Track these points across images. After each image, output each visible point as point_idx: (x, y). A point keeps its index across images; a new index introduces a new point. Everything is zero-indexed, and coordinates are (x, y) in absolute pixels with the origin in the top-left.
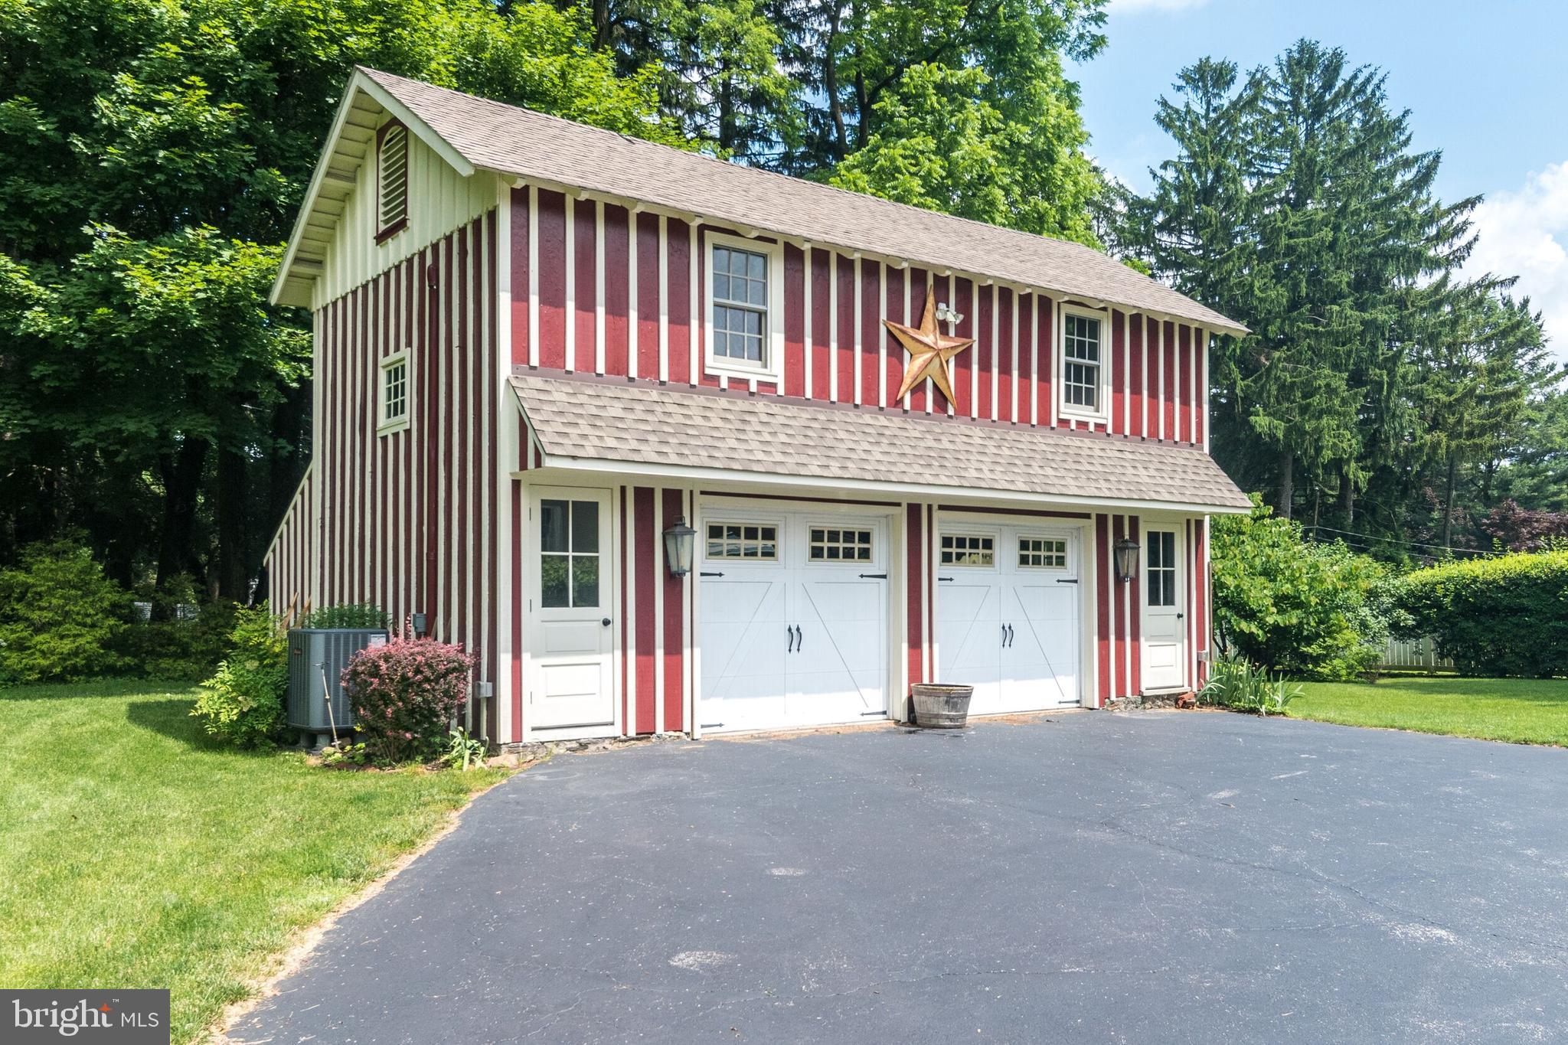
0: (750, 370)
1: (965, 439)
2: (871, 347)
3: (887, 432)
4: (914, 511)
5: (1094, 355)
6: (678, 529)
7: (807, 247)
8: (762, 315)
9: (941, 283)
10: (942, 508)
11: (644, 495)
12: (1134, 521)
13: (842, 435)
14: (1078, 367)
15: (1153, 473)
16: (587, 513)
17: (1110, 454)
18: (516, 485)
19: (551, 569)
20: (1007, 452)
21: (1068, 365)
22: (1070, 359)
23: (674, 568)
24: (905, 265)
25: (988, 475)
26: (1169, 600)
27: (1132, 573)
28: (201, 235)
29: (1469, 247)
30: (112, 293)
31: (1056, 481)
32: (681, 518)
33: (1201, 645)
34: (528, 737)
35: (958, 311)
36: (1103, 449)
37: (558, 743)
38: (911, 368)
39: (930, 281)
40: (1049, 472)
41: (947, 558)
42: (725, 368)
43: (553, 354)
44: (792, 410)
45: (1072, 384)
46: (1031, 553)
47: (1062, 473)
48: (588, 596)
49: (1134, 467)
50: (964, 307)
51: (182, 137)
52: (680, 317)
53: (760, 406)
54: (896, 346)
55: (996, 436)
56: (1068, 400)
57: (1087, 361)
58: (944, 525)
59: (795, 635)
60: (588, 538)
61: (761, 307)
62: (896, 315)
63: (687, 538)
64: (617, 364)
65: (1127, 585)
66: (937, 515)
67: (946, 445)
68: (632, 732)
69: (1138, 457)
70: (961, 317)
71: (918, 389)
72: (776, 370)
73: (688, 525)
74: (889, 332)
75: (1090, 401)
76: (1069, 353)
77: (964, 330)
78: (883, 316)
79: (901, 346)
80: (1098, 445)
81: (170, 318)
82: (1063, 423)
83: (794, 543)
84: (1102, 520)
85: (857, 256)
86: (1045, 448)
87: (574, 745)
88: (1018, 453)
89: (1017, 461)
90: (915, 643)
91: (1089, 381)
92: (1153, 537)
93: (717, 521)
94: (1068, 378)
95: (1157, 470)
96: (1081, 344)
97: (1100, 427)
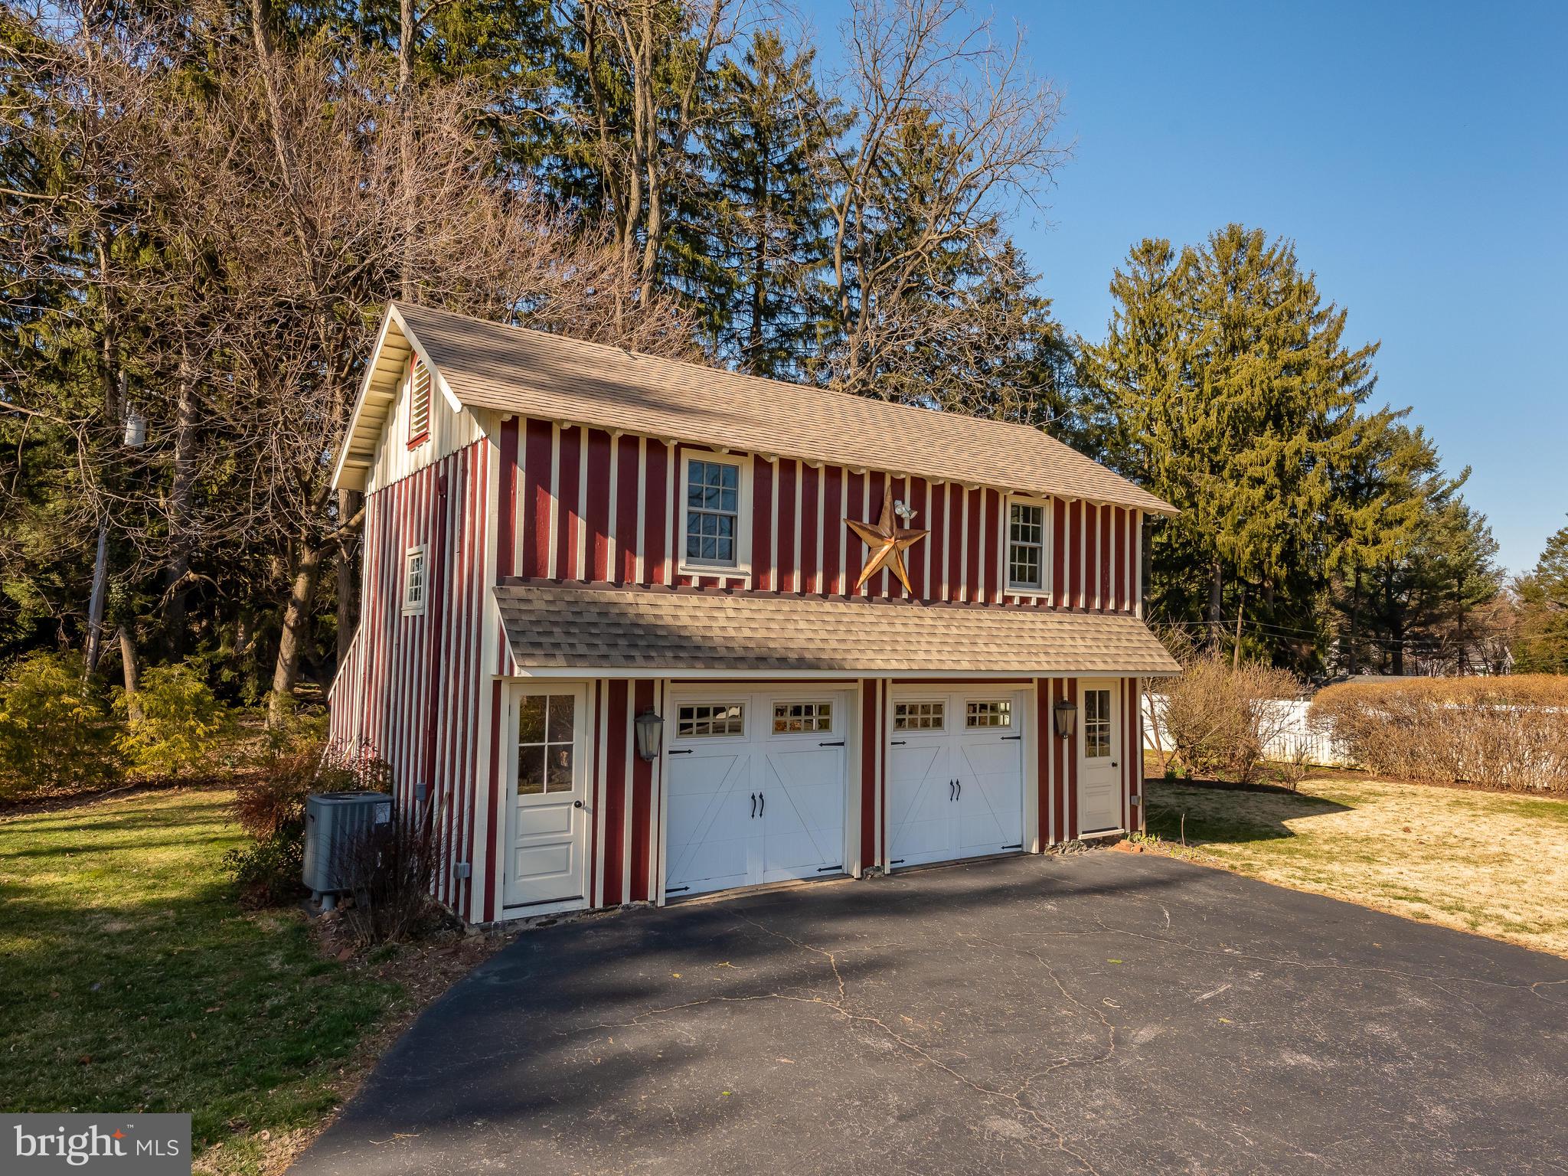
0: (720, 570)
1: (917, 621)
2: (831, 540)
3: (845, 619)
4: (870, 685)
5: (1037, 537)
6: (647, 718)
7: (774, 460)
8: (732, 519)
9: (898, 485)
10: (895, 681)
11: (618, 687)
12: (1073, 682)
13: (802, 625)
14: (1022, 549)
15: (1089, 643)
16: (563, 703)
17: (1050, 626)
18: (497, 685)
19: (527, 759)
20: (954, 631)
21: (1013, 548)
22: (1015, 543)
23: (643, 753)
24: (863, 471)
25: (935, 656)
26: (1105, 753)
27: (1070, 731)
29: (1371, 384)
31: (1000, 658)
32: (652, 708)
33: (1133, 792)
34: (499, 916)
35: (913, 507)
36: (1044, 622)
37: (528, 920)
38: (869, 561)
39: (888, 482)
40: (993, 648)
41: (900, 723)
42: (696, 569)
43: (538, 563)
44: (758, 603)
45: (1017, 564)
46: (977, 715)
47: (1005, 649)
48: (562, 782)
49: (1073, 638)
50: (918, 504)
52: (654, 524)
53: (729, 602)
54: (855, 541)
55: (946, 616)
56: (1012, 578)
57: (1030, 544)
58: (896, 696)
59: (758, 803)
60: (563, 729)
61: (731, 513)
62: (855, 513)
63: (657, 726)
64: (594, 570)
65: (1066, 742)
66: (890, 686)
67: (900, 628)
68: (599, 904)
69: (1076, 627)
70: (914, 514)
71: (875, 580)
72: (744, 568)
73: (657, 713)
74: (849, 528)
75: (1033, 579)
76: (1014, 537)
77: (918, 524)
78: (844, 514)
79: (860, 539)
80: (1040, 617)
82: (1007, 599)
83: (759, 720)
84: (1043, 683)
85: (819, 465)
86: (990, 624)
87: (544, 920)
88: (964, 631)
89: (964, 641)
91: (1033, 560)
92: (1090, 696)
93: (687, 704)
94: (1013, 559)
95: (1094, 639)
96: (1025, 529)
97: (1041, 601)
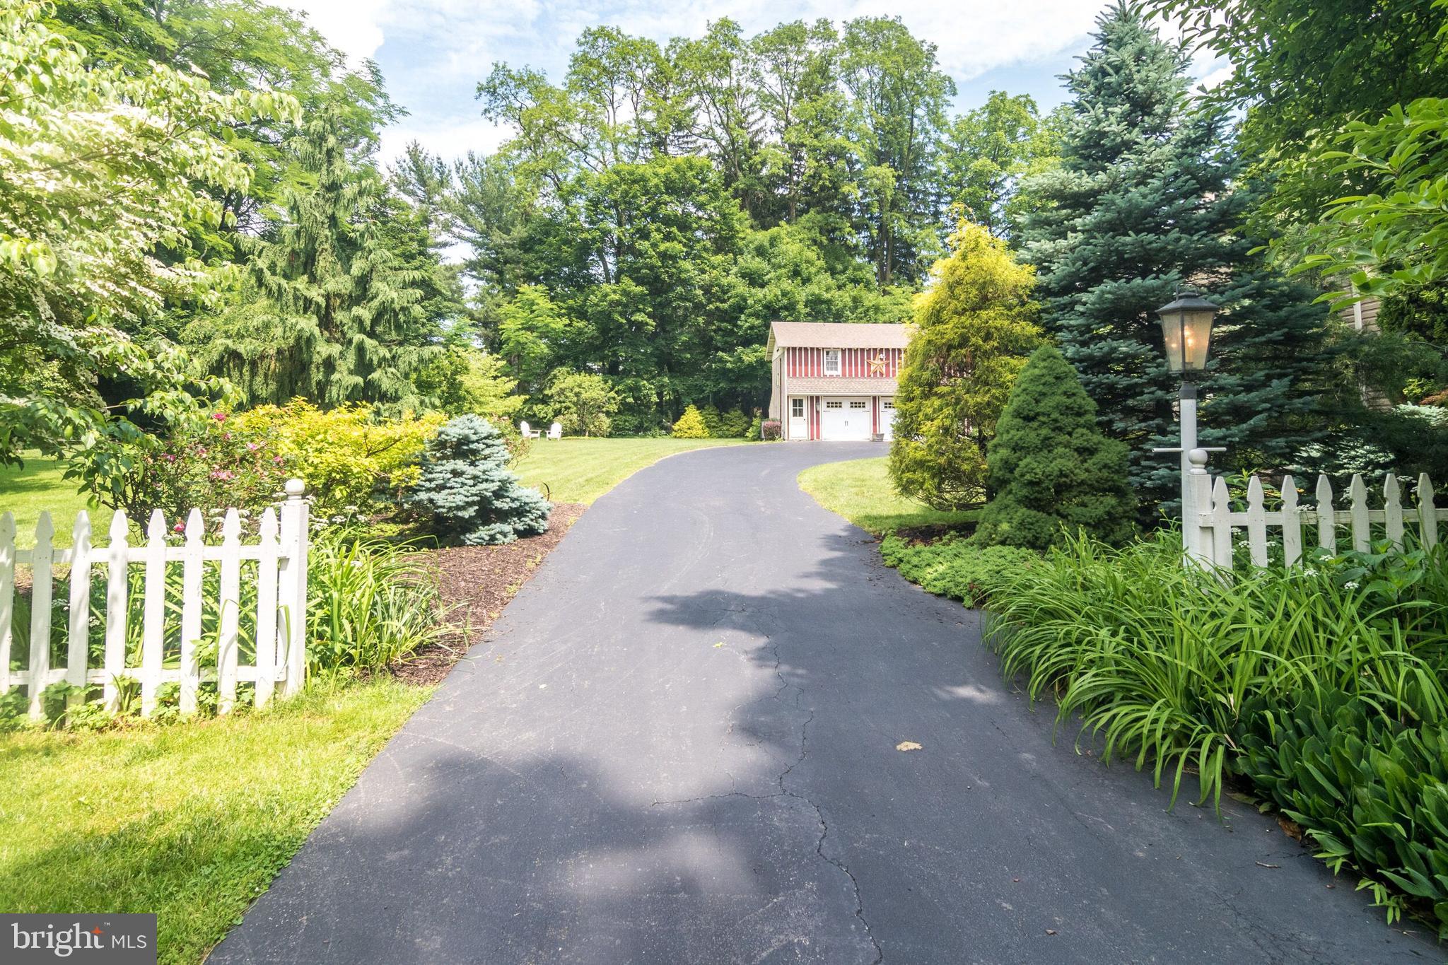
0: (834, 373)
2: (862, 365)
3: (867, 382)
4: (874, 398)
6: (819, 403)
8: (837, 362)
9: (881, 350)
10: (883, 396)
11: (812, 398)
13: (856, 383)
16: (801, 401)
18: (788, 396)
19: (795, 411)
23: (818, 410)
24: (871, 348)
28: (756, 346)
30: (740, 360)
32: (820, 401)
34: (790, 437)
37: (796, 439)
38: (872, 368)
39: (878, 350)
41: (886, 407)
42: (828, 373)
43: (794, 374)
44: (844, 380)
48: (801, 415)
51: (752, 328)
52: (819, 365)
53: (837, 379)
54: (869, 365)
58: (884, 400)
59: (846, 423)
60: (801, 405)
62: (869, 358)
63: (821, 404)
64: (806, 375)
66: (881, 398)
68: (810, 439)
71: (875, 373)
72: (839, 372)
74: (867, 362)
78: (866, 359)
79: (871, 364)
81: (750, 365)
83: (846, 405)
85: (858, 348)
87: (799, 439)
90: (875, 424)
93: (829, 401)
